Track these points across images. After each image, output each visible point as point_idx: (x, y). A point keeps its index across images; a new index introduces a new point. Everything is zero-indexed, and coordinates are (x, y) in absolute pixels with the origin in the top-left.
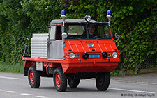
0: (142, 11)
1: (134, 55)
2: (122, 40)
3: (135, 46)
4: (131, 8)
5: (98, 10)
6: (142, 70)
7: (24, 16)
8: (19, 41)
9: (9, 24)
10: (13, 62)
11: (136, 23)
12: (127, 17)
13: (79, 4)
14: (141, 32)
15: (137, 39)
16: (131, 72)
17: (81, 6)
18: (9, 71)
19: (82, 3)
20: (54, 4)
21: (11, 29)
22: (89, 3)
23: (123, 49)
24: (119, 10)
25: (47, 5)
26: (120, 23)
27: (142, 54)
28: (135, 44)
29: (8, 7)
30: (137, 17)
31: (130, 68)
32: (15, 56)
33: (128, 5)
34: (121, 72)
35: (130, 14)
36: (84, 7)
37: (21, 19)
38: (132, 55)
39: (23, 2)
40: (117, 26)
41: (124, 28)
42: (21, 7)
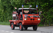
0: (51, 4)
1: (49, 19)
2: (45, 14)
3: (49, 16)
4: (48, 4)
5: (36, 4)
6: (51, 25)
7: (11, 6)
8: (10, 14)
9: (6, 9)
10: (8, 21)
11: (49, 8)
12: (46, 7)
13: (30, 2)
14: (51, 12)
15: (50, 14)
16: (48, 25)
17: (31, 3)
18: (6, 25)
19: (31, 2)
20: (22, 2)
21: (7, 11)
22: (34, 2)
23: (45, 17)
24: (44, 4)
25: (19, 2)
26: (44, 9)
27: (51, 19)
28: (49, 15)
29: (6, 3)
30: (50, 7)
31: (47, 24)
32: (8, 19)
33: (47, 2)
34: (44, 25)
35: (47, 5)
36: (32, 3)
37: (10, 7)
38: (48, 19)
39: (11, 1)
40: (43, 9)
41: (45, 10)
42: (10, 3)
